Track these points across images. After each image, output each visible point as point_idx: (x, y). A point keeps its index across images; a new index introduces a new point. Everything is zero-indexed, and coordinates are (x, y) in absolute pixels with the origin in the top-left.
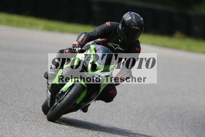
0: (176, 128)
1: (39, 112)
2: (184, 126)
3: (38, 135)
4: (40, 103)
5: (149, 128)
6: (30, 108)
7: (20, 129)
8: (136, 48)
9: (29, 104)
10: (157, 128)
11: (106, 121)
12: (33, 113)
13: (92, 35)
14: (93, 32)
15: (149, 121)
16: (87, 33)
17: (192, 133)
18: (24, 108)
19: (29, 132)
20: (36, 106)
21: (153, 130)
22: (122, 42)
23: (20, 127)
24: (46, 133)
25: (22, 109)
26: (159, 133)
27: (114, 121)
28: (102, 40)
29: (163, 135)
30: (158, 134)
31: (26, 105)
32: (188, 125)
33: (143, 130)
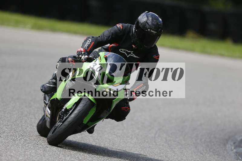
0: (188, 144)
1: (27, 126)
2: (199, 141)
3: (26, 152)
4: (28, 115)
5: (156, 144)
6: (16, 121)
7: (4, 145)
8: (154, 55)
9: (15, 116)
10: (166, 145)
11: (106, 136)
12: (20, 126)
13: (101, 40)
14: (102, 36)
15: (157, 136)
16: (94, 37)
17: (208, 150)
18: (9, 120)
19: (16, 149)
20: (24, 118)
21: (161, 147)
22: (136, 48)
23: (5, 143)
24: (35, 149)
25: (6, 122)
26: (168, 150)
27: (115, 136)
28: (111, 45)
29: (174, 152)
30: (168, 152)
31: (11, 117)
32: (203, 140)
33: (150, 147)
